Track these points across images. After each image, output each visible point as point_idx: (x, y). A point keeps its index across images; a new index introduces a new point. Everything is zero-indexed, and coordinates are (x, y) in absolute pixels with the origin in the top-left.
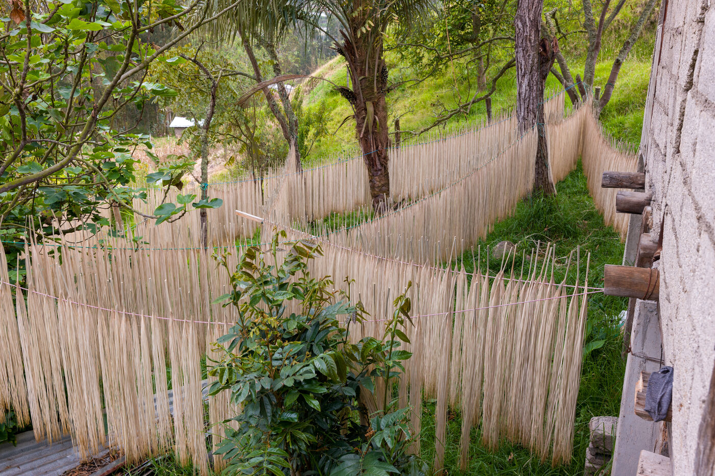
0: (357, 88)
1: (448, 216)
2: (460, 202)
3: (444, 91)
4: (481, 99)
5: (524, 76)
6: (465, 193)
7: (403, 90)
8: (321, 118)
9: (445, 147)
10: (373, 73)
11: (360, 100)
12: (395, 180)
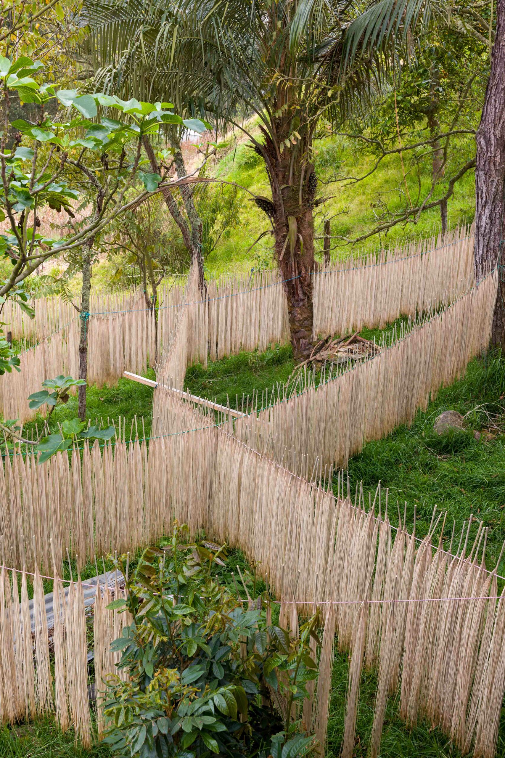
0: (277, 199)
1: (381, 386)
2: (396, 368)
3: (390, 172)
4: (433, 205)
5: (484, 206)
6: (403, 357)
7: (338, 167)
8: (232, 204)
9: (384, 273)
10: (299, 181)
11: (281, 213)
12: (320, 313)
